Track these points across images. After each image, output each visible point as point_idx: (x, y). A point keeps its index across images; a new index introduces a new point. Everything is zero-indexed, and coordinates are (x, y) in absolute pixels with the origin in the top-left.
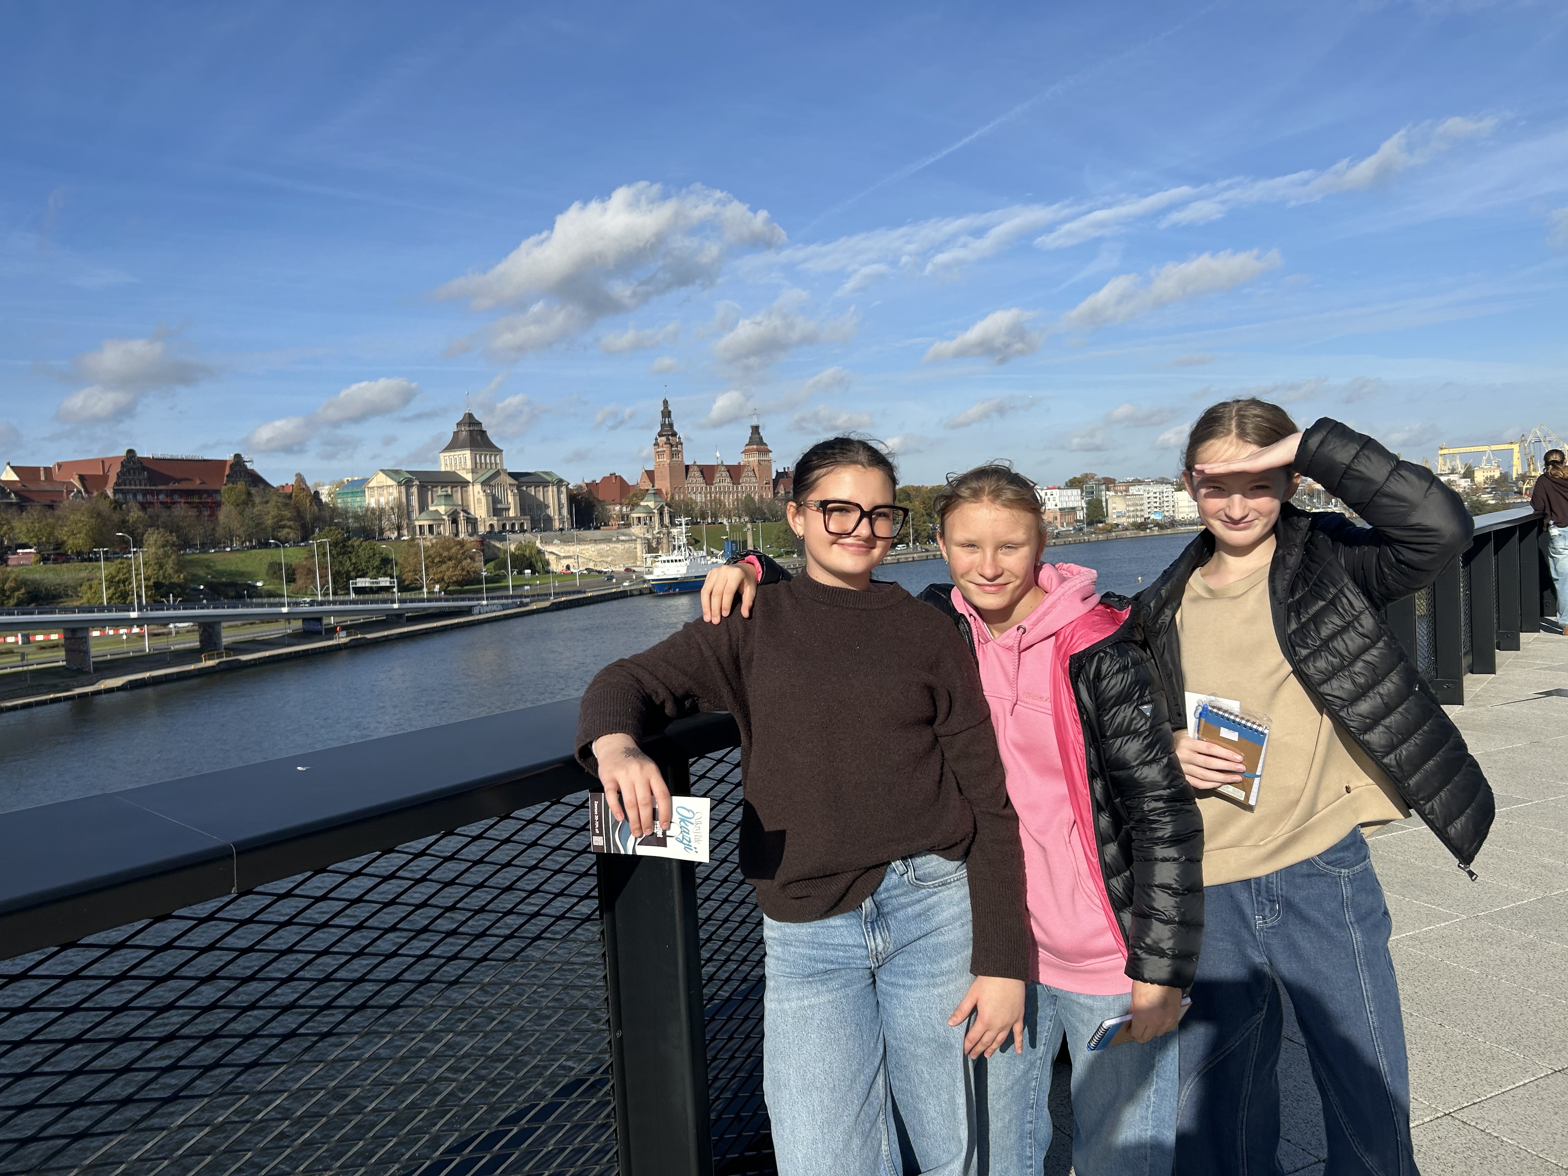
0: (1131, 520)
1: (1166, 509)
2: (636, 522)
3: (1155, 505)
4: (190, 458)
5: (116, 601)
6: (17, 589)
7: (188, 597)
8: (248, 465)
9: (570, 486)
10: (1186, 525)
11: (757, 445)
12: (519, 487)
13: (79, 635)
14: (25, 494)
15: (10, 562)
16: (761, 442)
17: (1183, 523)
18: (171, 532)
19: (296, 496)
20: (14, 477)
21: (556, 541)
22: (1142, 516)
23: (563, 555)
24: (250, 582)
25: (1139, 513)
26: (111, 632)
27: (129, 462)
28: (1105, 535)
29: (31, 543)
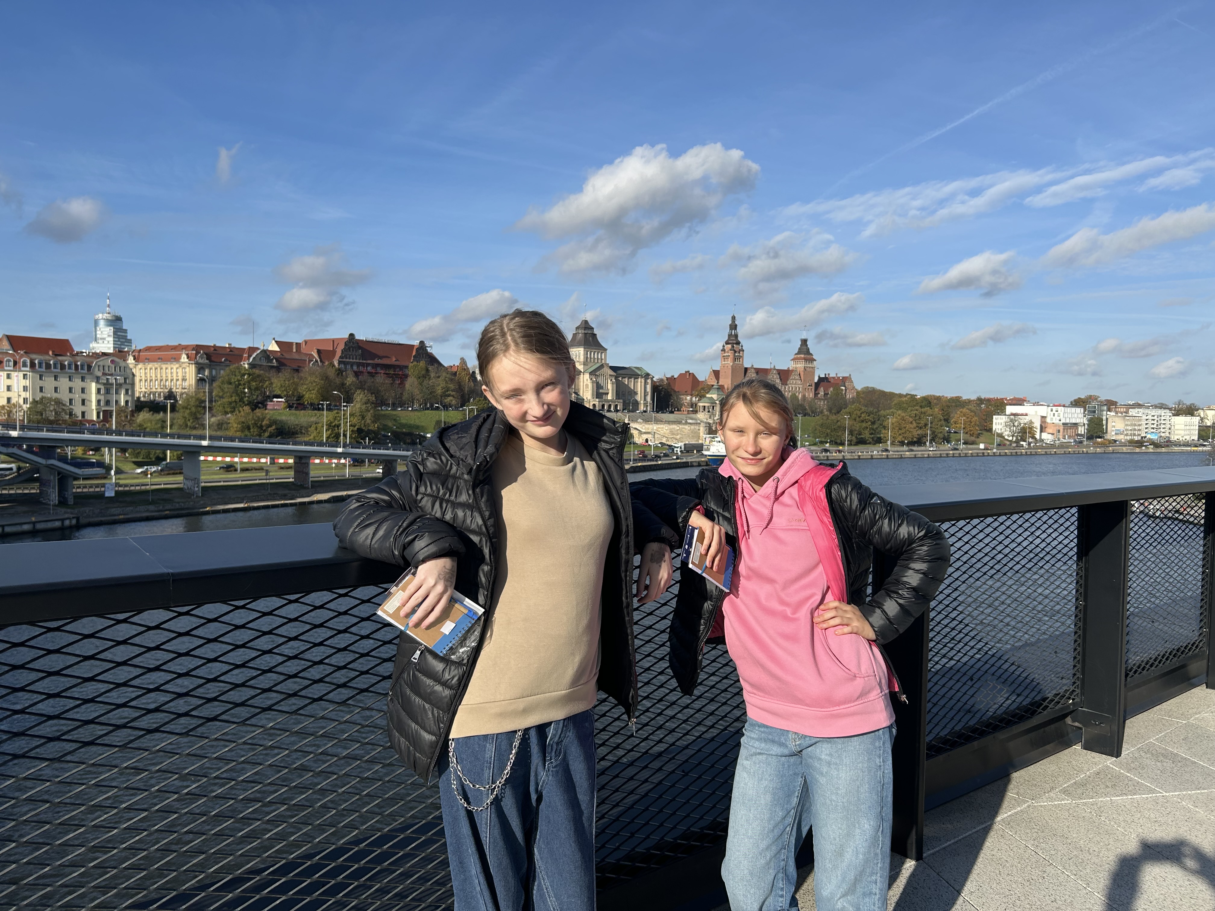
0: (1129, 438)
1: (1163, 430)
2: (701, 410)
3: (1153, 426)
4: (390, 342)
5: (332, 439)
6: (270, 426)
7: (379, 441)
8: (429, 349)
9: (654, 379)
10: (1180, 445)
11: (805, 354)
12: (616, 378)
13: (303, 461)
14: (282, 360)
15: (268, 407)
16: (808, 352)
17: (1178, 444)
18: (372, 394)
19: (459, 374)
20: (276, 348)
21: (640, 420)
22: (1139, 435)
23: (644, 431)
24: (422, 434)
25: (1136, 433)
26: (327, 461)
27: (350, 343)
28: (1103, 449)
29: (282, 395)
